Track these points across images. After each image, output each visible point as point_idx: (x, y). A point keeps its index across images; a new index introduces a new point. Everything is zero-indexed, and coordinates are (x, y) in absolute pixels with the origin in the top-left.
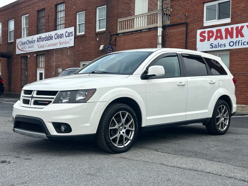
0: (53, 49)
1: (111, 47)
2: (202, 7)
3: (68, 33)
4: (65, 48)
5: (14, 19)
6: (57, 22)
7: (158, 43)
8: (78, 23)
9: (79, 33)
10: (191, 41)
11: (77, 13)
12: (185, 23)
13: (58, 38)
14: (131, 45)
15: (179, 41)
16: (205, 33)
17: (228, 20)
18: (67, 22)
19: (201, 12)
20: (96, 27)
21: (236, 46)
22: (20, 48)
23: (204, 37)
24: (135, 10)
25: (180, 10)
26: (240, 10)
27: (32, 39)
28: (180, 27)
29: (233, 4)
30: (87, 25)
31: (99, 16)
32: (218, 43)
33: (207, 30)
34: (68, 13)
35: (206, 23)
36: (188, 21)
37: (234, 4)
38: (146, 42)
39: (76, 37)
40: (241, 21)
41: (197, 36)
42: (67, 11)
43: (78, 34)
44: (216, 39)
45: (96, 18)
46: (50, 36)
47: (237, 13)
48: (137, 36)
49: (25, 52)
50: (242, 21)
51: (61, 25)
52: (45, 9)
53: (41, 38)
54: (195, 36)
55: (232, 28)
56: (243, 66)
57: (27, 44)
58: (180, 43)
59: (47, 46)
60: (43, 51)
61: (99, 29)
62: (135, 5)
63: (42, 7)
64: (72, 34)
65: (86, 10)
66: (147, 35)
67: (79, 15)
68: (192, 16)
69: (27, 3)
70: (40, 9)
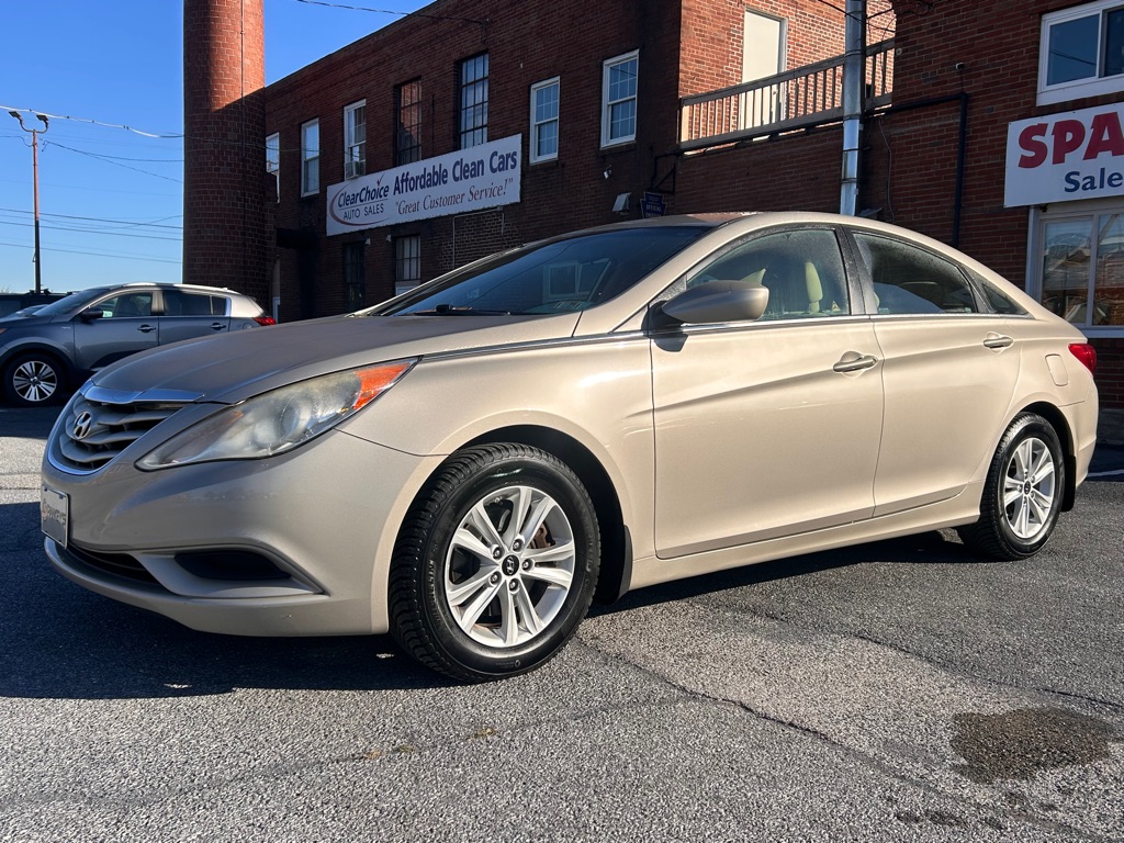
0: (450, 216)
1: (657, 200)
2: (1033, 31)
3: (502, 157)
4: (489, 209)
5: (317, 120)
6: (463, 121)
7: (845, 179)
8: (533, 121)
9: (539, 155)
10: (983, 166)
11: (529, 86)
12: (958, 97)
13: (466, 177)
14: (734, 191)
15: (927, 169)
16: (1043, 134)
18: (496, 119)
19: (1028, 51)
20: (600, 132)
22: (340, 214)
23: (1041, 150)
24: (742, 64)
25: (936, 49)
27: (378, 183)
28: (936, 114)
30: (568, 127)
31: (613, 90)
32: (1103, 170)
33: (1051, 121)
34: (501, 88)
35: (1048, 94)
36: (968, 89)
38: (790, 178)
39: (528, 171)
41: (1006, 144)
42: (493, 80)
43: (534, 159)
44: (1090, 155)
45: (601, 99)
46: (437, 169)
48: (758, 155)
49: (357, 229)
51: (474, 130)
52: (420, 76)
53: (409, 177)
54: (999, 145)
57: (361, 201)
58: (931, 174)
59: (425, 205)
60: (416, 222)
61: (611, 138)
62: (742, 47)
63: (410, 73)
64: (514, 161)
65: (561, 74)
66: (794, 150)
67: (539, 93)
68: (988, 67)
69: (359, 63)
70: (404, 80)
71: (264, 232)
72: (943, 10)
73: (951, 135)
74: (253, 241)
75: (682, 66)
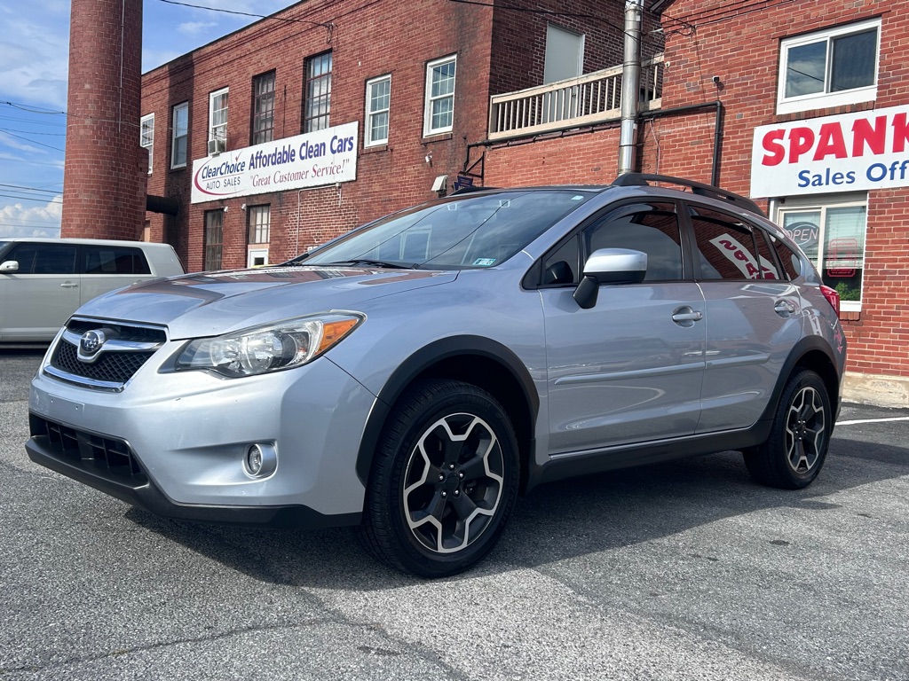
0: (296, 189)
1: (468, 182)
2: (774, 52)
3: (341, 140)
4: (329, 184)
5: (187, 103)
6: (310, 109)
7: (621, 170)
8: (368, 112)
9: (373, 139)
10: (734, 163)
11: (366, 81)
12: (716, 104)
13: (311, 157)
14: (532, 178)
15: (689, 163)
16: (781, 138)
17: (868, 94)
18: (339, 108)
19: (770, 69)
20: (423, 123)
21: (892, 178)
22: (203, 185)
23: (780, 152)
24: (543, 70)
25: (697, 64)
27: (237, 159)
28: (696, 118)
29: (888, 39)
30: (397, 117)
31: (435, 87)
32: (828, 170)
33: (788, 127)
34: (342, 82)
35: (785, 106)
36: (723, 98)
37: (893, 38)
38: (578, 168)
39: (362, 154)
41: (752, 145)
42: (335, 76)
43: (369, 143)
44: (818, 156)
45: (424, 95)
46: (287, 149)
47: (900, 67)
48: (551, 147)
49: (217, 198)
51: (319, 117)
52: (275, 69)
53: (263, 155)
54: (747, 146)
55: (881, 121)
57: (222, 174)
58: (693, 168)
59: (274, 179)
60: (267, 193)
61: (433, 128)
62: (544, 56)
63: (266, 67)
64: (351, 144)
65: (393, 73)
66: (582, 144)
67: (374, 88)
68: (738, 80)
69: (224, 56)
70: (262, 71)
71: (135, 198)
72: (703, 31)
73: (709, 136)
74: (125, 205)
75: (492, 70)
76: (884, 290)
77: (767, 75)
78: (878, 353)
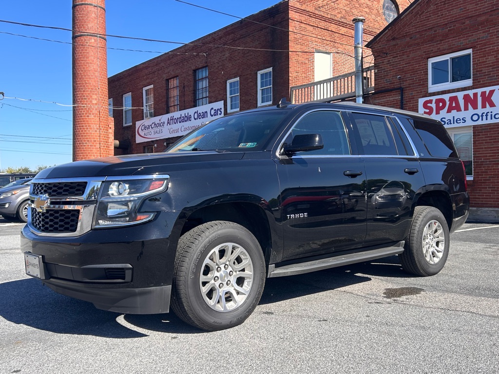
2: (425, 65)
3: (215, 110)
5: (131, 93)
6: (197, 95)
8: (228, 96)
9: (231, 109)
11: (226, 81)
12: (399, 89)
13: (200, 118)
16: (431, 103)
17: (469, 82)
18: (212, 94)
19: (424, 72)
20: (257, 100)
21: (482, 120)
22: (142, 134)
23: (431, 109)
24: (314, 72)
25: (390, 70)
26: (487, 67)
27: (160, 120)
28: (391, 95)
29: (475, 59)
30: (243, 98)
31: (262, 83)
32: (454, 117)
33: (434, 98)
34: (214, 82)
35: (432, 88)
36: (403, 86)
37: (478, 58)
40: (489, 83)
41: (418, 107)
42: (211, 78)
43: (229, 111)
45: (257, 87)
46: (187, 115)
47: (482, 71)
49: (150, 140)
50: (491, 82)
51: (202, 98)
52: (178, 76)
53: (174, 118)
54: (416, 107)
55: (475, 95)
56: (495, 150)
57: (152, 128)
59: (181, 130)
60: (177, 137)
61: (262, 102)
62: (314, 65)
63: (173, 74)
64: (221, 112)
65: (240, 76)
67: (231, 84)
68: (410, 77)
69: (150, 69)
70: (170, 77)
72: (392, 55)
73: (398, 103)
74: (104, 146)
75: (290, 75)
76: (483, 170)
77: (422, 75)
78: (482, 198)
